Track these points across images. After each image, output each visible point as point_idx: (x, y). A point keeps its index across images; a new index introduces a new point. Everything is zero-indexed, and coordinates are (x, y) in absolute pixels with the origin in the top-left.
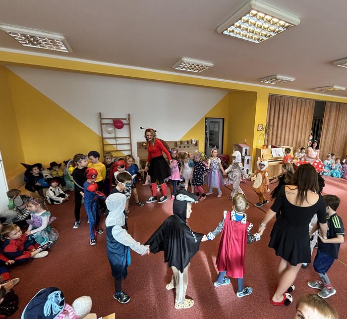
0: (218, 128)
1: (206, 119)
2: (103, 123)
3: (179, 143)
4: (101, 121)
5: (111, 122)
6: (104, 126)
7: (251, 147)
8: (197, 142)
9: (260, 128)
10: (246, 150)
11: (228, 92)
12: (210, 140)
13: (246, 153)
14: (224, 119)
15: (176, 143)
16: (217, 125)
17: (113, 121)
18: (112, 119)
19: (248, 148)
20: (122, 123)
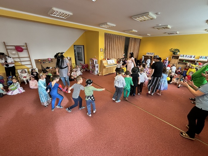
0: (81, 51)
1: (74, 46)
2: (7, 48)
6: (8, 51)
7: (98, 60)
9: (101, 50)
10: (96, 61)
11: (85, 31)
13: (96, 63)
14: (84, 46)
16: (80, 49)
17: (15, 47)
19: (97, 61)
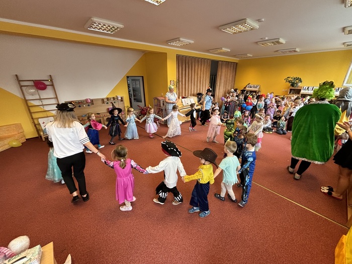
0: (139, 85)
1: (128, 77)
2: (22, 85)
3: (105, 100)
4: (19, 84)
5: (31, 83)
6: (24, 88)
8: (122, 98)
9: (172, 83)
11: (144, 53)
12: (134, 96)
13: (163, 104)
14: (143, 77)
15: (103, 100)
16: (138, 82)
17: (34, 82)
18: (33, 80)
20: (44, 84)
